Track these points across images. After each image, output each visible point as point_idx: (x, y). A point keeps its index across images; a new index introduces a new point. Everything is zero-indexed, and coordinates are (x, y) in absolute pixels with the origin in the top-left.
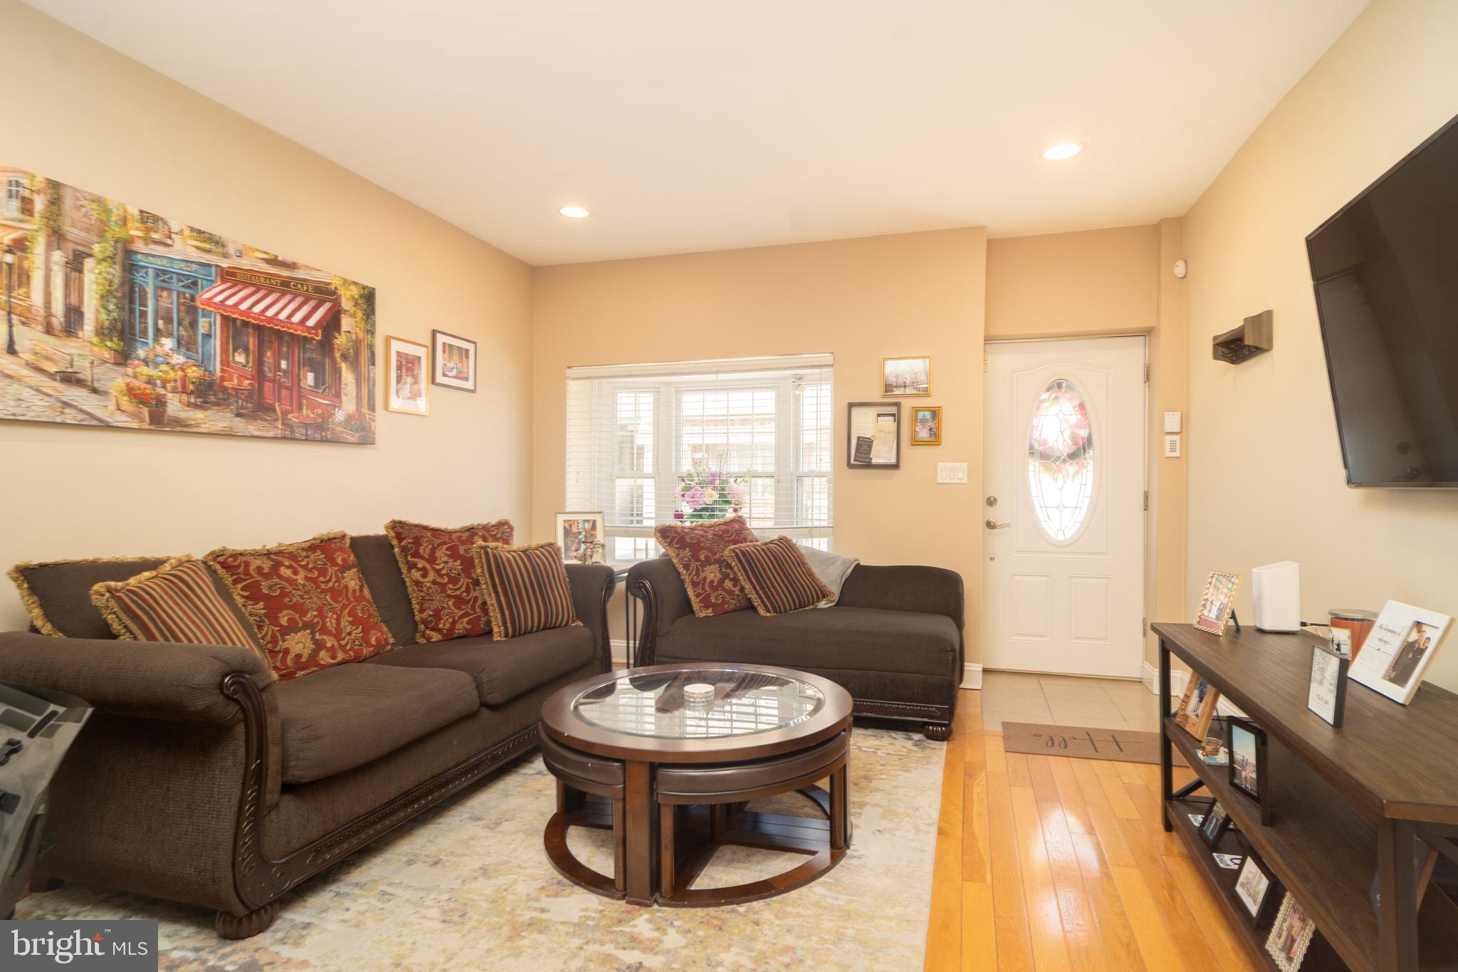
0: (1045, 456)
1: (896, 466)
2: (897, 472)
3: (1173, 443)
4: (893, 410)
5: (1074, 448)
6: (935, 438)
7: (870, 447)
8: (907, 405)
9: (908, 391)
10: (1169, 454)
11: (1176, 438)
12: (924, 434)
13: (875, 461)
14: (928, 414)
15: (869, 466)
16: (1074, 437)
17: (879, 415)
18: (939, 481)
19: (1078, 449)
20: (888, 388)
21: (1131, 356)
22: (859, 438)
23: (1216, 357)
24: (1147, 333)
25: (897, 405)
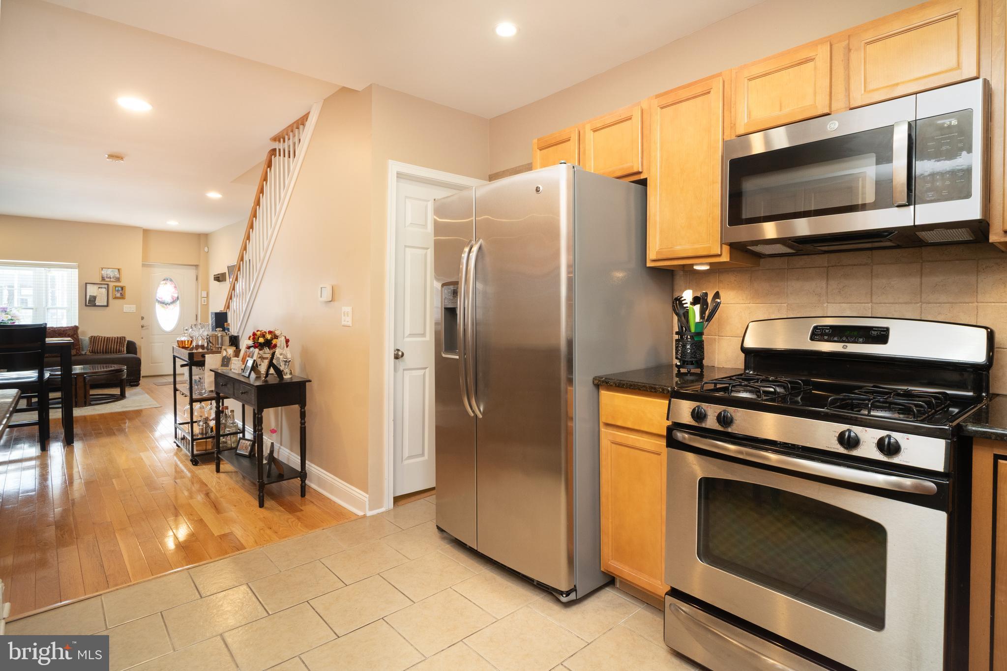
0: (162, 303)
1: (107, 306)
2: (108, 308)
3: (204, 300)
4: (106, 286)
5: (172, 300)
6: (122, 297)
7: (95, 299)
8: (111, 285)
9: (111, 280)
10: (203, 304)
11: (206, 299)
12: (118, 295)
13: (97, 304)
14: (120, 289)
15: (95, 305)
16: (173, 297)
17: (99, 288)
18: (124, 311)
19: (174, 301)
20: (103, 279)
21: (192, 273)
22: (90, 296)
23: (214, 280)
24: (197, 266)
25: (108, 284)
